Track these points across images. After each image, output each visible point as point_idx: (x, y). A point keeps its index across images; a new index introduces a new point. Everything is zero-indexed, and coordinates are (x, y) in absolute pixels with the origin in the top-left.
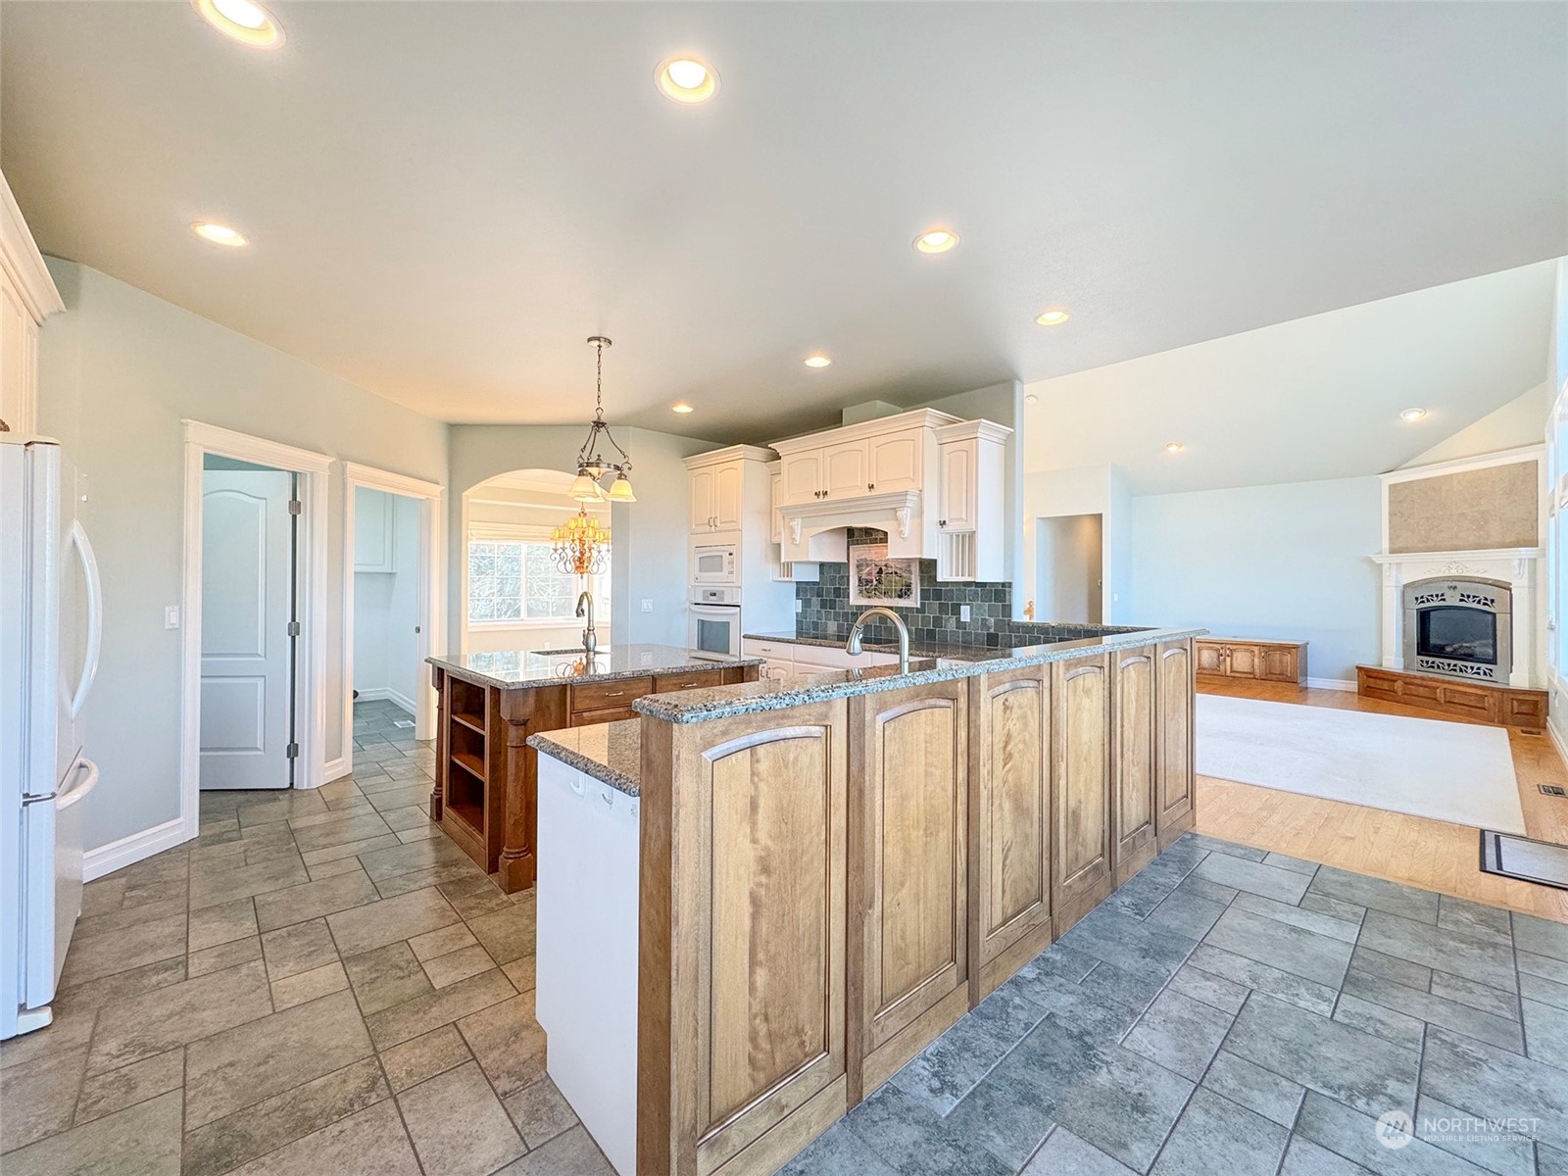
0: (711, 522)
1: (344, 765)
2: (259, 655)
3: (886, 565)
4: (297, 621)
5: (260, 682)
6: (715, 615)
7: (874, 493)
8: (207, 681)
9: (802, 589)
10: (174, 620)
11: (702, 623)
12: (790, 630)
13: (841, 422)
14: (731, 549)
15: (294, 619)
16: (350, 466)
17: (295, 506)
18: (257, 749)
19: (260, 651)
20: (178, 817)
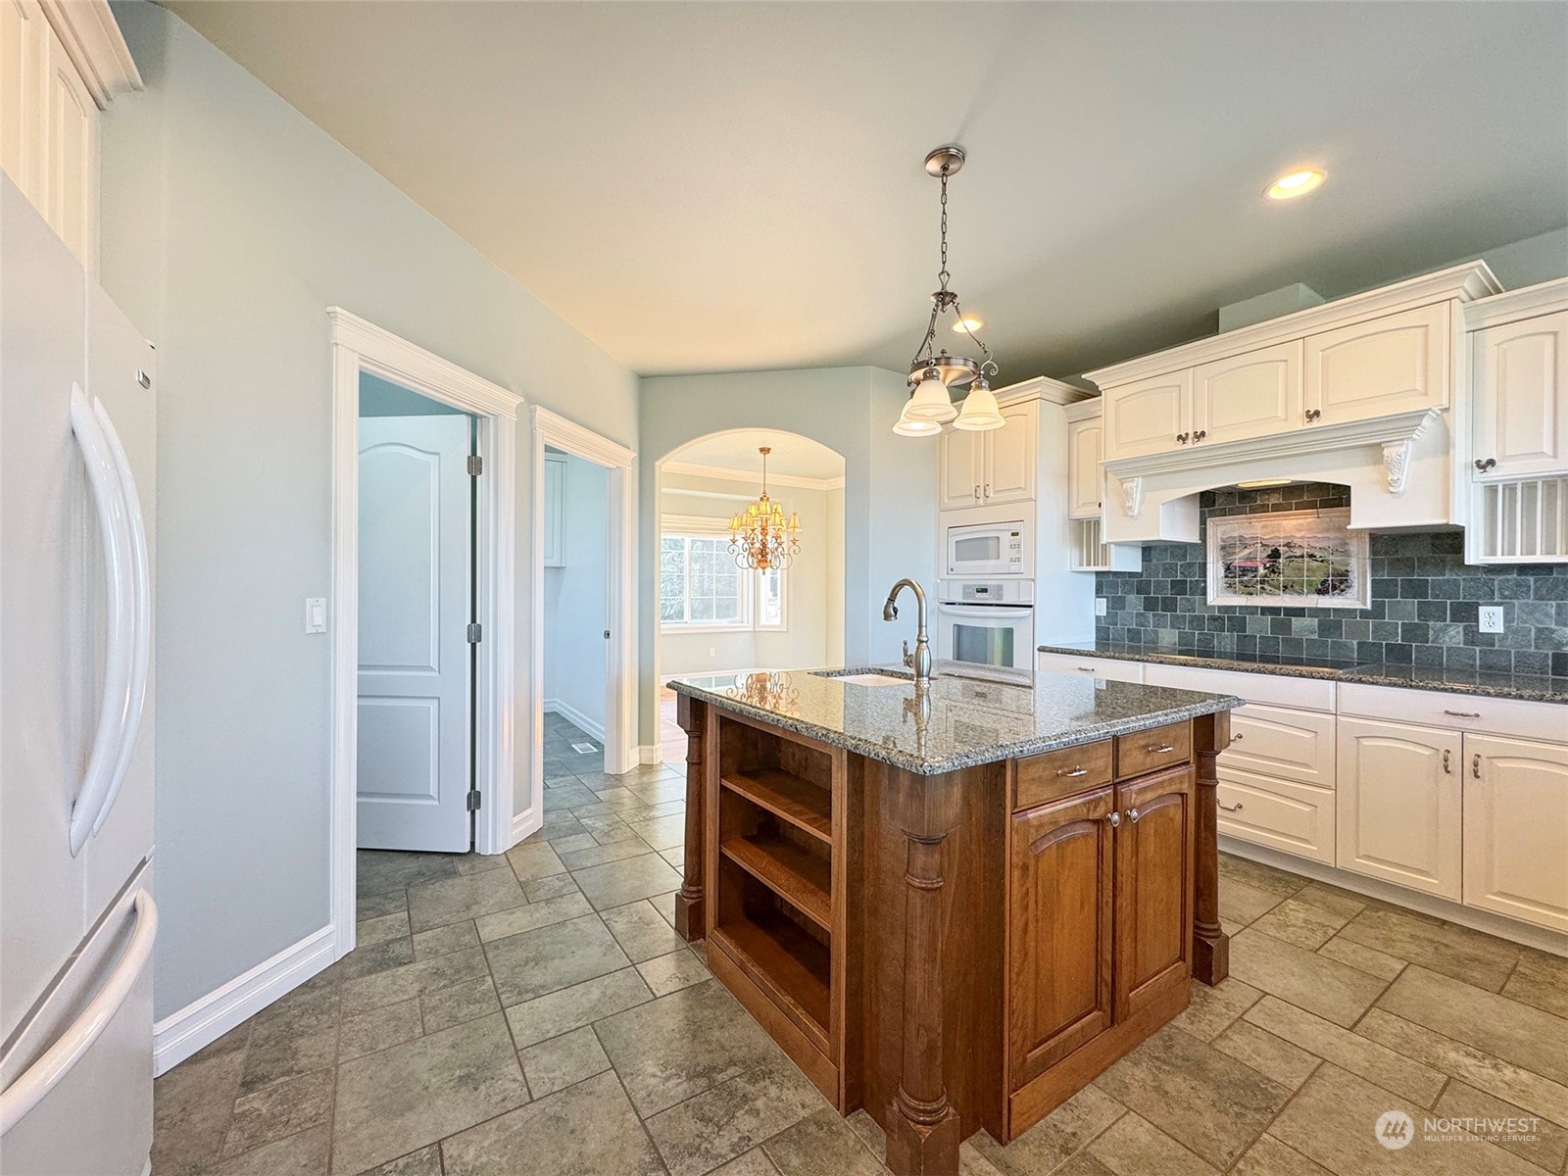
0: (981, 492)
1: (533, 819)
2: (432, 669)
3: (1288, 545)
4: (478, 622)
5: (433, 705)
6: (991, 620)
7: (1316, 423)
8: (365, 702)
9: (1106, 583)
10: (319, 620)
11: (959, 629)
12: (1088, 640)
13: (1218, 330)
14: (1015, 527)
15: (474, 620)
16: (541, 413)
17: (475, 465)
18: (430, 797)
19: (433, 664)
20: (325, 923)
